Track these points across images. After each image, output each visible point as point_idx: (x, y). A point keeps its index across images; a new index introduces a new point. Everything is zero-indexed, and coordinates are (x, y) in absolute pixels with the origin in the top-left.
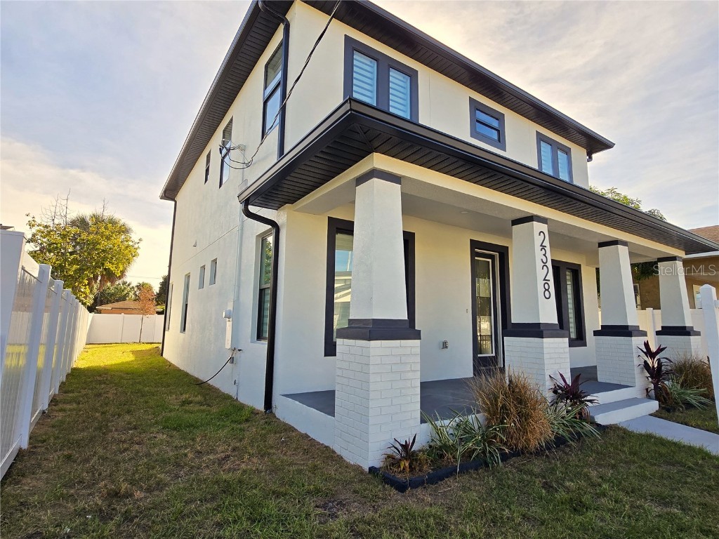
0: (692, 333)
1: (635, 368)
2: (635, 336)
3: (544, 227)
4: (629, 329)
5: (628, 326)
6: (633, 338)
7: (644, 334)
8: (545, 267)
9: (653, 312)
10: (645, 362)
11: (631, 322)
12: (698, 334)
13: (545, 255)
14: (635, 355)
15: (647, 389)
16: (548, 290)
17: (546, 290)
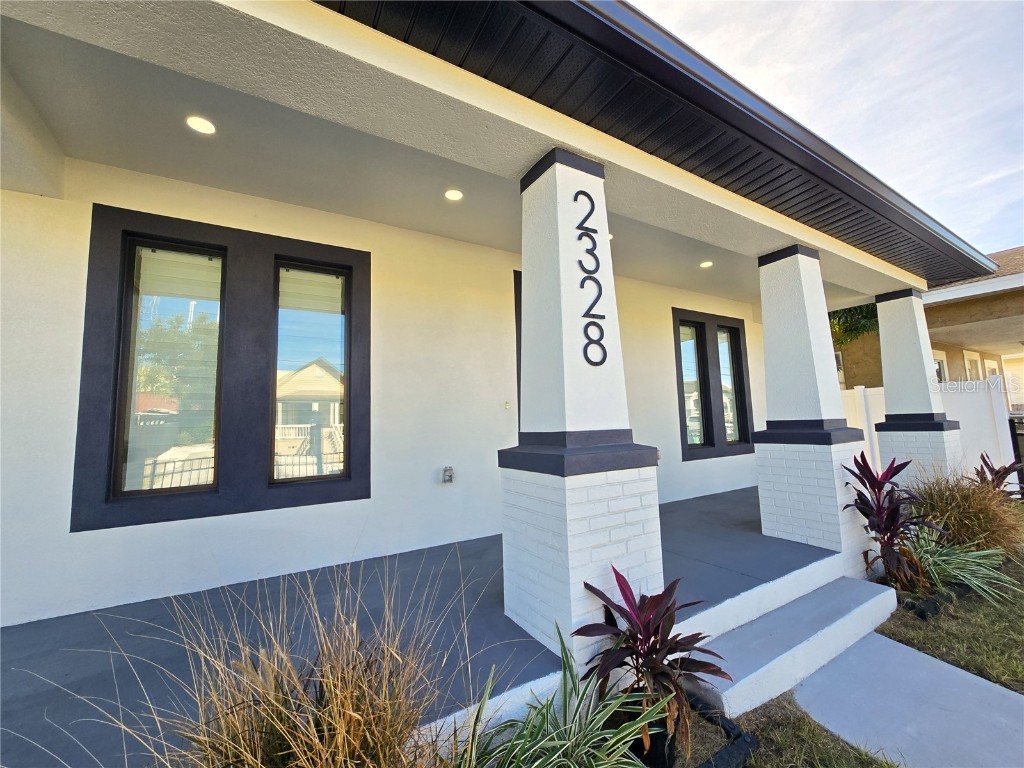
0: (945, 426)
1: (840, 513)
2: (839, 442)
3: (594, 185)
4: (826, 427)
5: (822, 421)
6: (834, 448)
7: (858, 435)
8: (588, 283)
9: (864, 392)
10: (860, 495)
11: (828, 414)
12: (955, 425)
13: (590, 252)
14: (839, 484)
15: (866, 554)
16: (598, 342)
17: (591, 341)
